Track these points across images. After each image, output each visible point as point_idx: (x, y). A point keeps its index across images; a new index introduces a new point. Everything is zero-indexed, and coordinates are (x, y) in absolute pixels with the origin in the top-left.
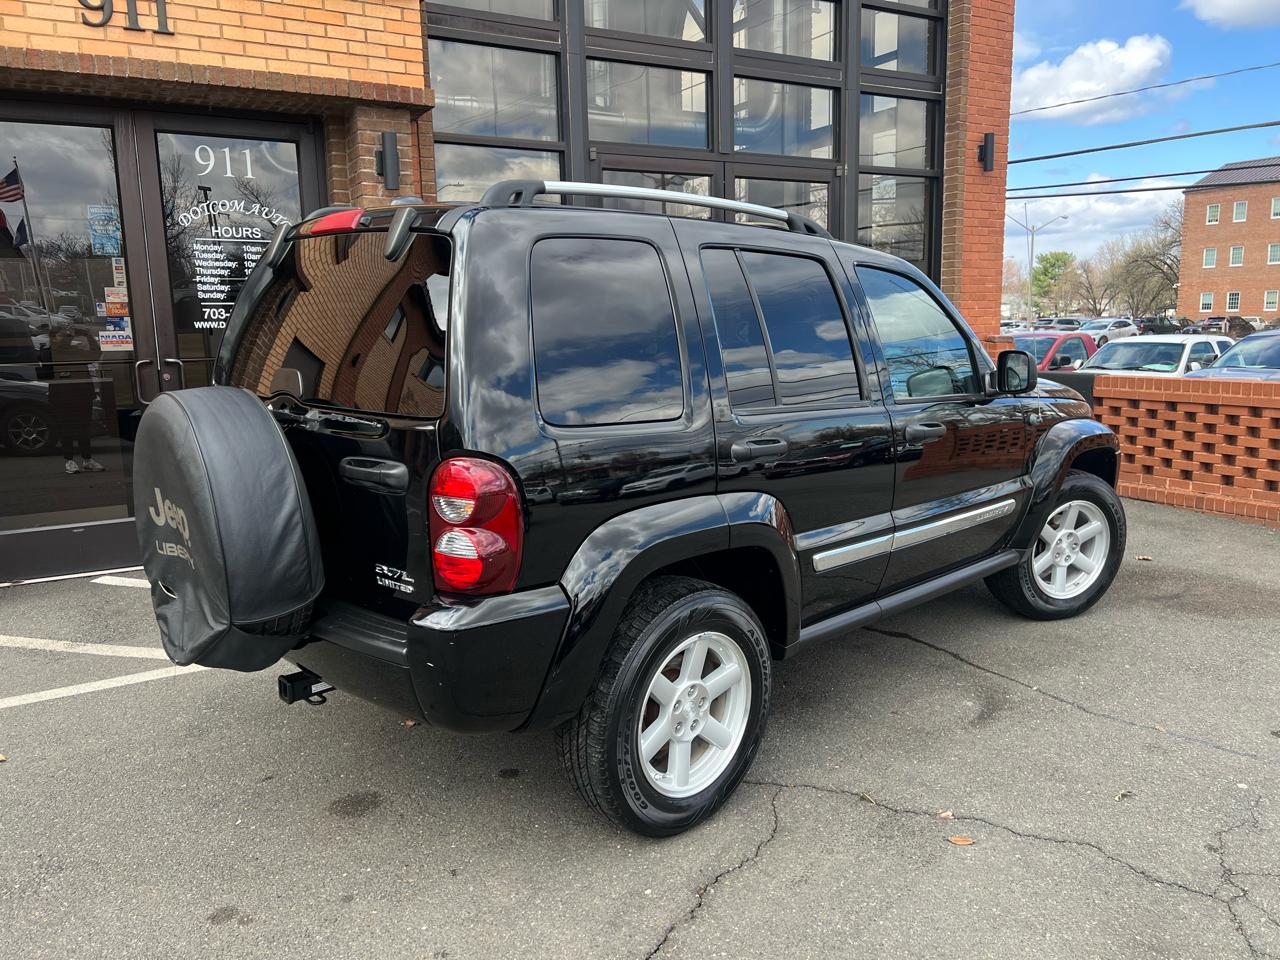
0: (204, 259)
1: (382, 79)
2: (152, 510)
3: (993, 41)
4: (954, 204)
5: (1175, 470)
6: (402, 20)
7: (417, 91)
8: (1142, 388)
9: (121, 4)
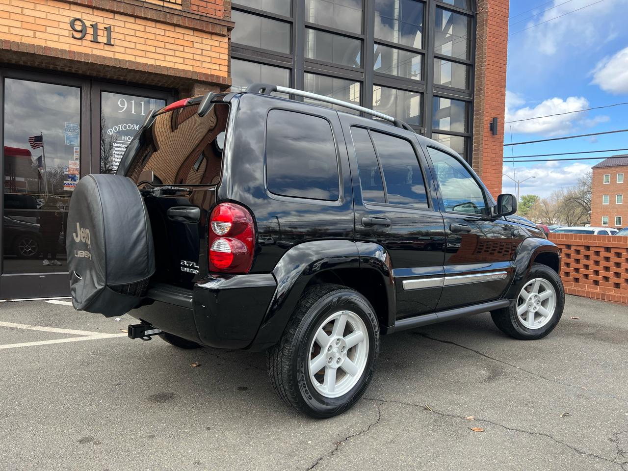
0: (117, 151)
1: (208, 72)
2: (74, 234)
3: (497, 76)
4: (478, 150)
5: (590, 280)
6: (219, 47)
7: (224, 78)
8: (572, 239)
9: (90, 31)
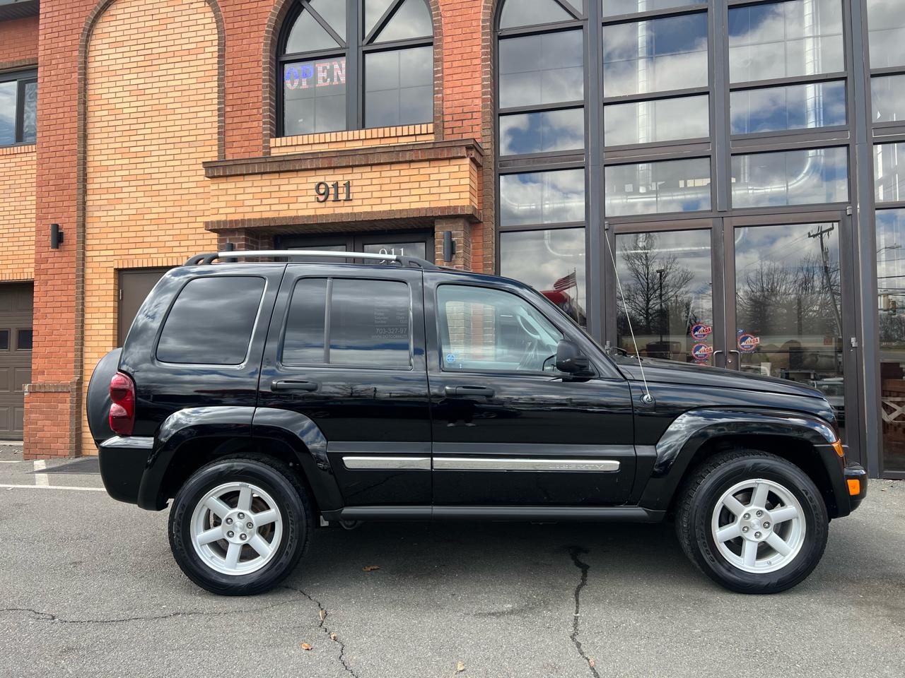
1: (447, 204)
6: (460, 171)
7: (462, 207)
9: (332, 191)
